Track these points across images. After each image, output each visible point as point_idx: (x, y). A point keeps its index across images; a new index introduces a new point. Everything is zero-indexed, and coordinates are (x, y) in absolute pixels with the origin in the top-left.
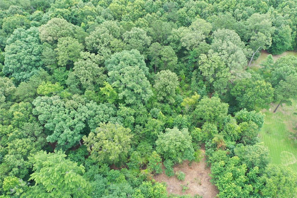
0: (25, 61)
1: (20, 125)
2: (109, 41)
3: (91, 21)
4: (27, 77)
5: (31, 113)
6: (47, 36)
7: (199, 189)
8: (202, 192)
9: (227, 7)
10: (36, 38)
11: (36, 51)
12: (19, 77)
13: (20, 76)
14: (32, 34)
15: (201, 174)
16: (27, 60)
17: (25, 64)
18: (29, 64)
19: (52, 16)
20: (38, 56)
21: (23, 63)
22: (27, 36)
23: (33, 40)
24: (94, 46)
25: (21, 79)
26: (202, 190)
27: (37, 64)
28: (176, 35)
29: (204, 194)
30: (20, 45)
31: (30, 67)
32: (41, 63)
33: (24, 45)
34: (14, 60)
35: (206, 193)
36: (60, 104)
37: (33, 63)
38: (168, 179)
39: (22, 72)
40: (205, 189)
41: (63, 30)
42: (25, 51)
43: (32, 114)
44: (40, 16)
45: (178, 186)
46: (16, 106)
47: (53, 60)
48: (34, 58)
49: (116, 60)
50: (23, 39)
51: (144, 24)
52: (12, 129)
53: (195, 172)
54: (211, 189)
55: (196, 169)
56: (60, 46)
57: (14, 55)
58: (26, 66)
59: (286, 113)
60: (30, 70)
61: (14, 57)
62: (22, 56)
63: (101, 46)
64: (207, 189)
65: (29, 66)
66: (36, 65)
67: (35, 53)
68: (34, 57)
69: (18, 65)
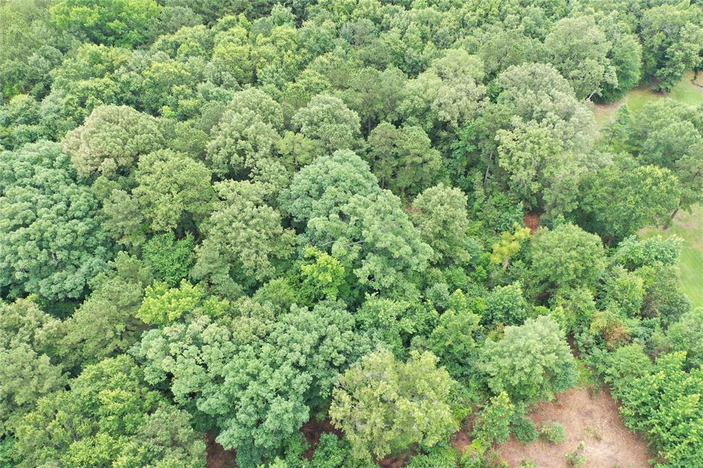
0: (60, 242)
1: (129, 426)
2: (270, 142)
3: (186, 98)
4: (75, 285)
5: (143, 383)
6: (96, 160)
7: (601, 450)
8: (610, 457)
9: (484, 13)
10: (62, 171)
11: (82, 207)
12: (50, 289)
13: (53, 287)
14: (46, 161)
15: (589, 414)
16: (63, 237)
17: (59, 249)
18: (70, 247)
19: (71, 103)
20: (89, 220)
21: (55, 248)
22: (33, 170)
23: (57, 178)
24: (236, 161)
25: (57, 294)
26: (608, 452)
27: (92, 241)
28: (417, 97)
29: (617, 461)
30: (26, 199)
31: (76, 253)
32: (100, 235)
33: (38, 198)
34: (30, 246)
35: (620, 456)
36: (222, 336)
37: (81, 240)
38: (524, 450)
39: (58, 273)
40: (613, 447)
41: (138, 137)
42: (49, 213)
43: (146, 384)
44: (32, 109)
45: (553, 459)
46: (94, 374)
47: (137, 221)
48: (81, 227)
49: (313, 185)
50: (25, 180)
51: (323, 84)
52: (111, 445)
53: (573, 413)
54: (625, 443)
55: (570, 404)
56: (153, 179)
57: (22, 231)
58: (65, 253)
59: (688, 226)
60: (76, 263)
61: (27, 238)
62: (50, 229)
63: (252, 157)
64: (618, 444)
65: (73, 252)
66: (88, 246)
67: (78, 214)
68: (81, 224)
69: (43, 256)
